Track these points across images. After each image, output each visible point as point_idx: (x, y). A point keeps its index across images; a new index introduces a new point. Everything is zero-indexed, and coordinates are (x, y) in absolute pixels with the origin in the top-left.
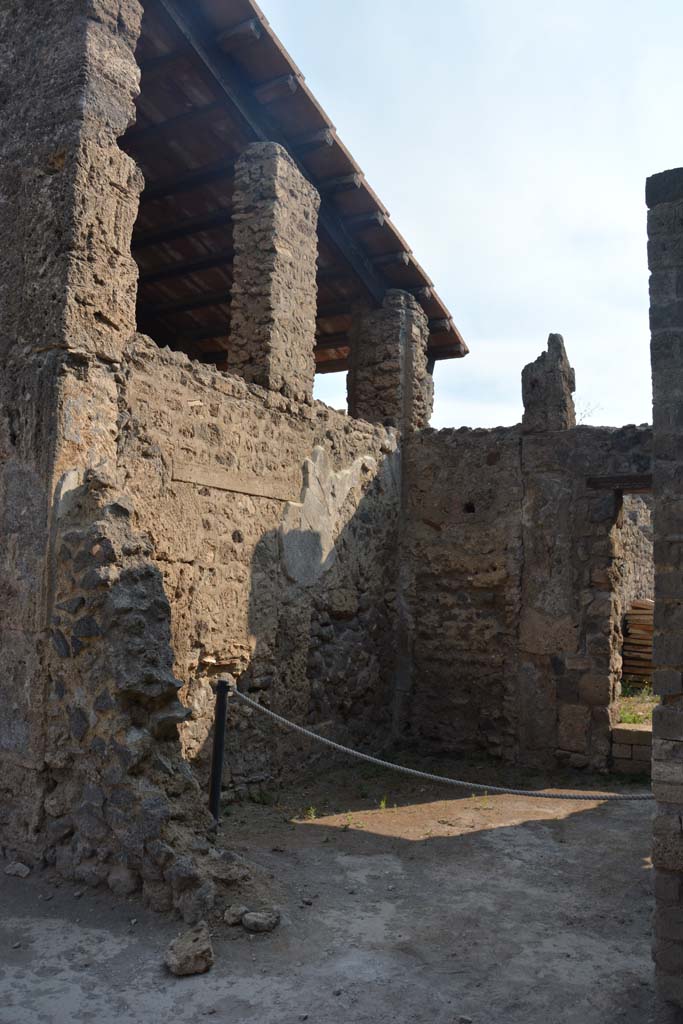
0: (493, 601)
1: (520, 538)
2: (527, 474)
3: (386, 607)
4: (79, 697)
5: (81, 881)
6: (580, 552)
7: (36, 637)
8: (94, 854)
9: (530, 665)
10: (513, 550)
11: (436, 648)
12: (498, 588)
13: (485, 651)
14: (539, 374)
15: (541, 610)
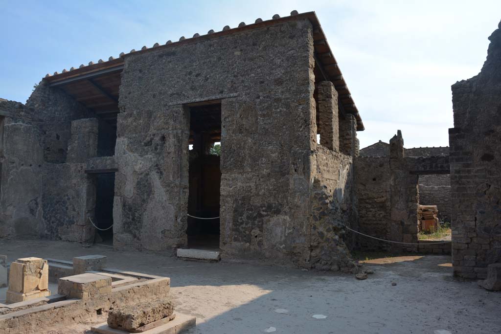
0: (382, 206)
1: (390, 188)
2: (392, 170)
3: (351, 209)
4: (321, 229)
5: (324, 270)
6: (408, 192)
7: (306, 217)
8: (327, 263)
9: (395, 224)
10: (388, 192)
11: (366, 220)
12: (383, 203)
13: (381, 220)
14: (395, 142)
15: (397, 208)
